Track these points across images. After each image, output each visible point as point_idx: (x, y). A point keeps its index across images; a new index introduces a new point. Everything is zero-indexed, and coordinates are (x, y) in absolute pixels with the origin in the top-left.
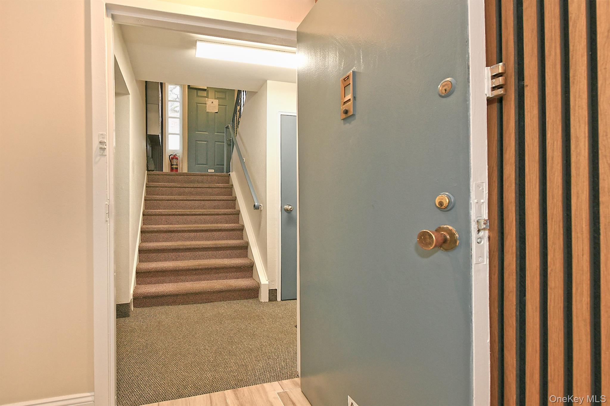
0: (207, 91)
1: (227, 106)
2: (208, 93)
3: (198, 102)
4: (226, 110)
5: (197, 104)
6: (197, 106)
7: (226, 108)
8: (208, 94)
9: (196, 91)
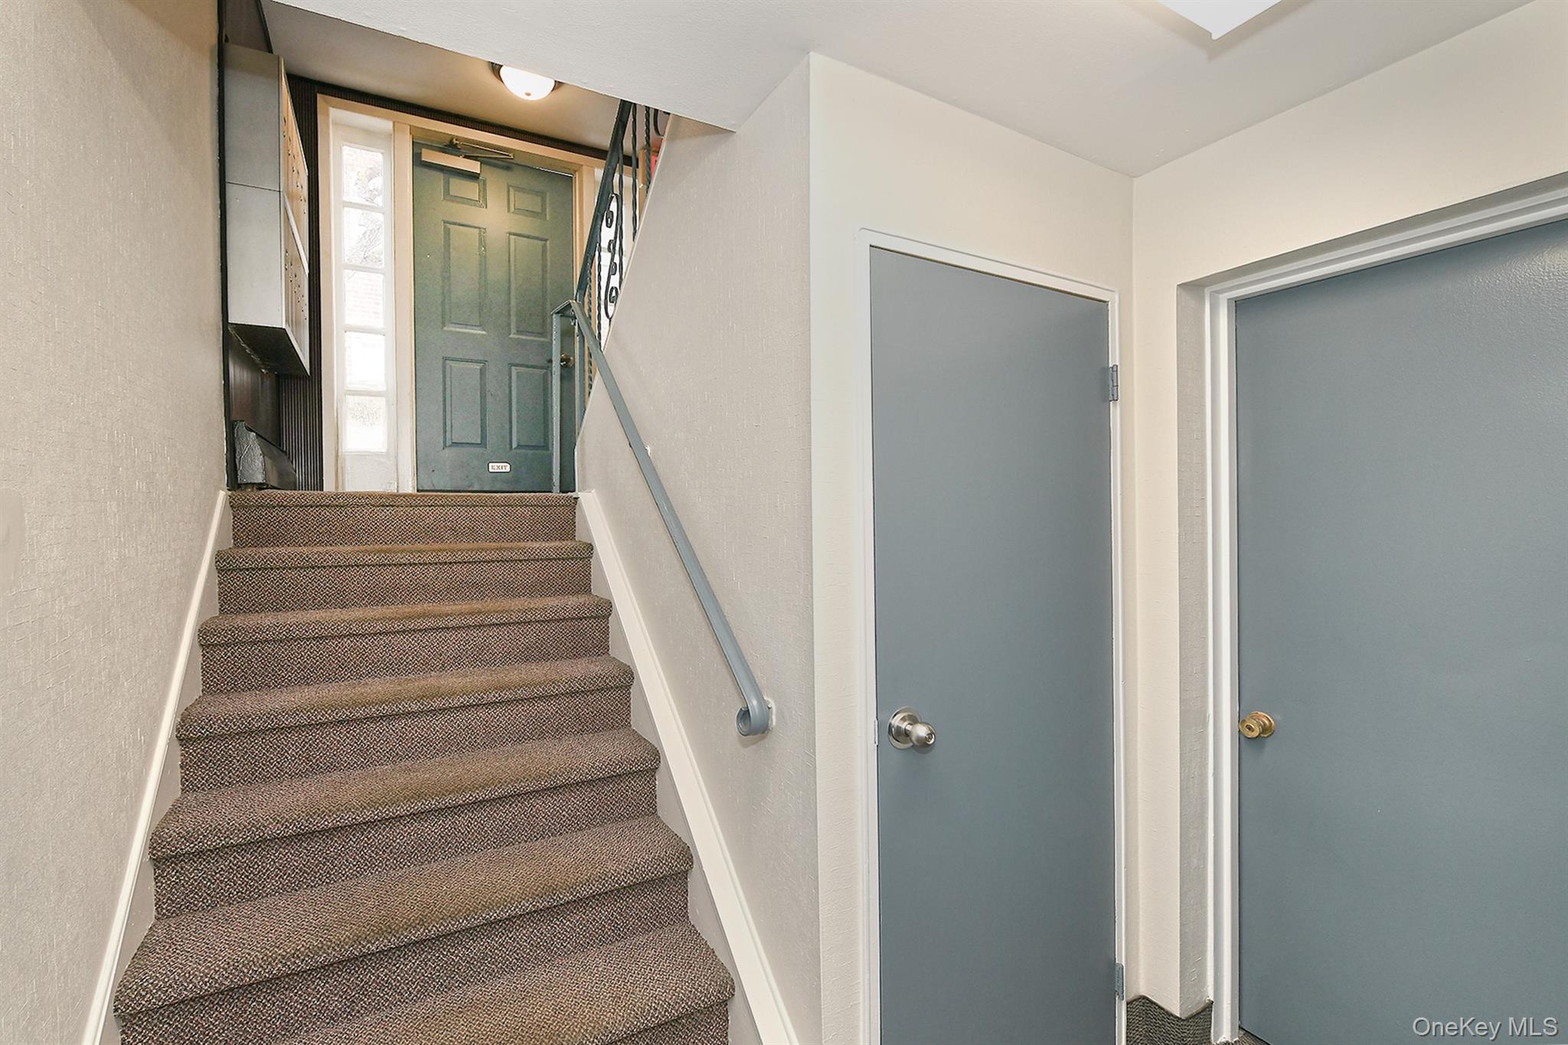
0: (481, 183)
1: (548, 242)
2: (485, 189)
3: (451, 220)
4: (544, 252)
5: (445, 227)
6: (447, 232)
7: (544, 246)
8: (483, 192)
9: (440, 176)
